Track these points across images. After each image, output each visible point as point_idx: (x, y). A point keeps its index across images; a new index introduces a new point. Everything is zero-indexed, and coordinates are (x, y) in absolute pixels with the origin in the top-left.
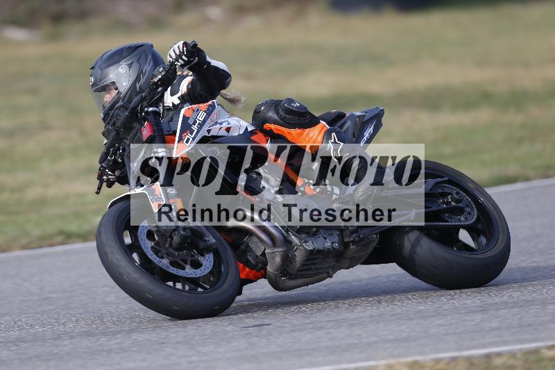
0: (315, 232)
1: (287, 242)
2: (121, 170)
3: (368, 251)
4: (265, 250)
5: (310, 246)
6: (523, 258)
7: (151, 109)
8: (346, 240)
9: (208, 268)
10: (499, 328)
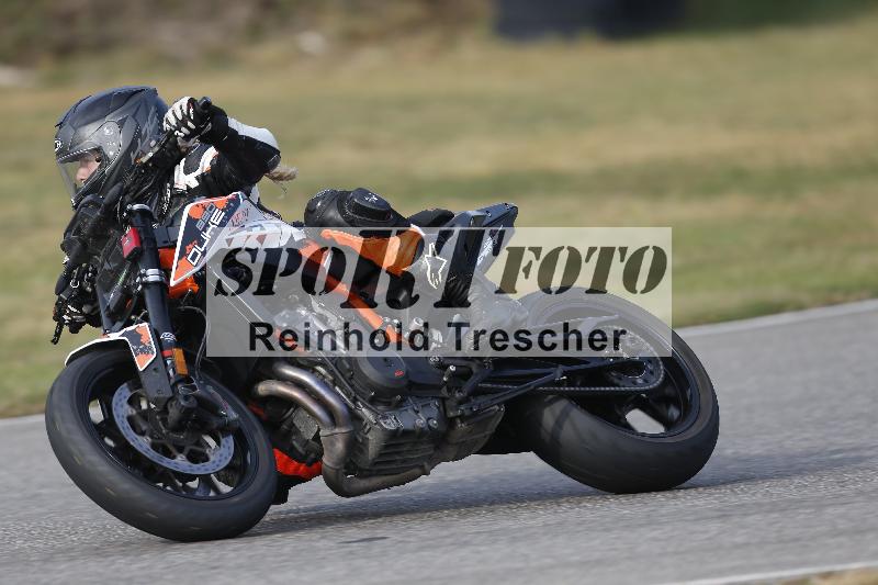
0: (401, 401)
1: (355, 418)
2: (92, 305)
3: (487, 433)
4: (319, 430)
5: (390, 424)
6: (789, 434)
7: (136, 207)
8: (452, 414)
9: (226, 458)
10: (747, 544)
